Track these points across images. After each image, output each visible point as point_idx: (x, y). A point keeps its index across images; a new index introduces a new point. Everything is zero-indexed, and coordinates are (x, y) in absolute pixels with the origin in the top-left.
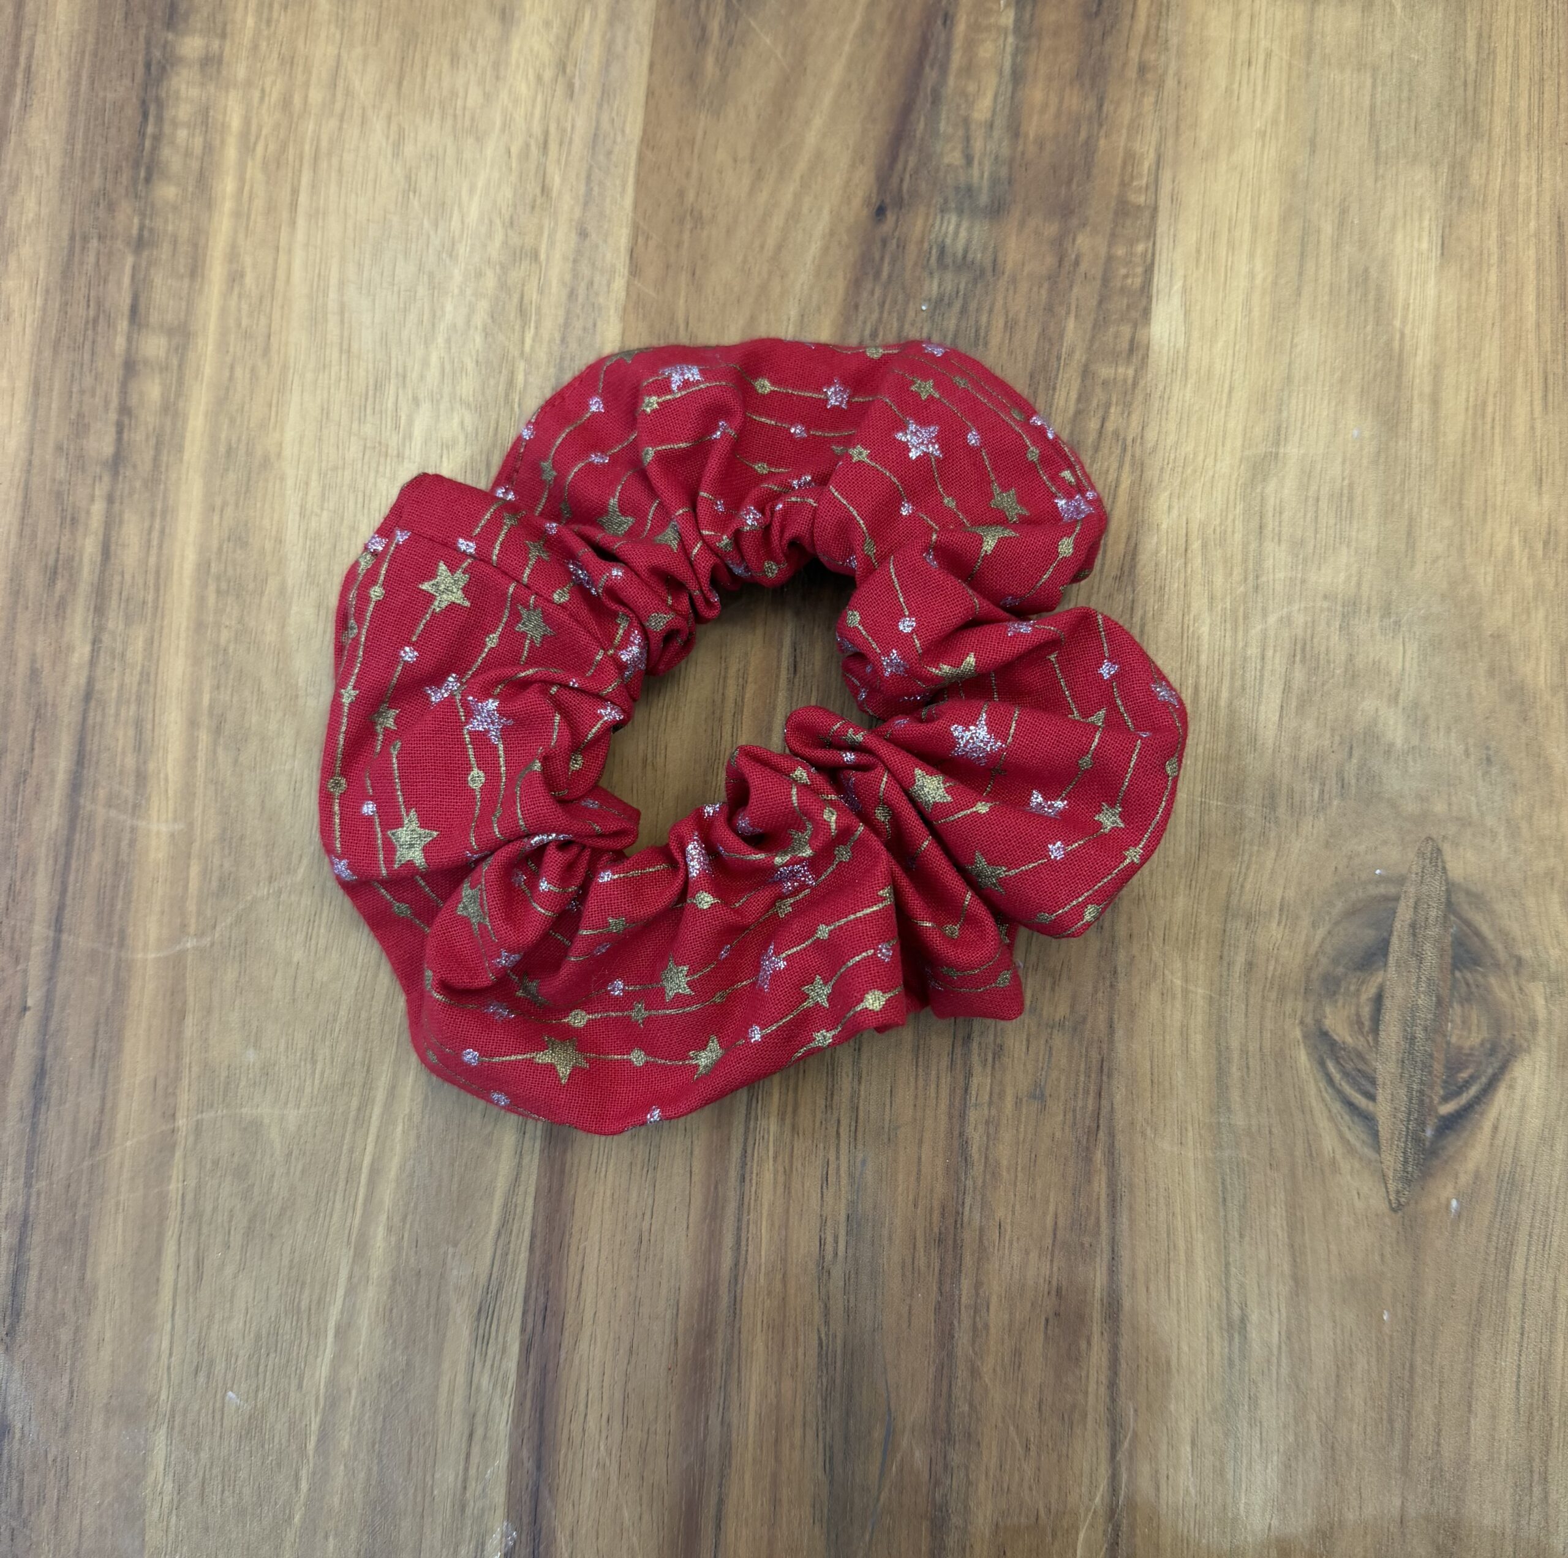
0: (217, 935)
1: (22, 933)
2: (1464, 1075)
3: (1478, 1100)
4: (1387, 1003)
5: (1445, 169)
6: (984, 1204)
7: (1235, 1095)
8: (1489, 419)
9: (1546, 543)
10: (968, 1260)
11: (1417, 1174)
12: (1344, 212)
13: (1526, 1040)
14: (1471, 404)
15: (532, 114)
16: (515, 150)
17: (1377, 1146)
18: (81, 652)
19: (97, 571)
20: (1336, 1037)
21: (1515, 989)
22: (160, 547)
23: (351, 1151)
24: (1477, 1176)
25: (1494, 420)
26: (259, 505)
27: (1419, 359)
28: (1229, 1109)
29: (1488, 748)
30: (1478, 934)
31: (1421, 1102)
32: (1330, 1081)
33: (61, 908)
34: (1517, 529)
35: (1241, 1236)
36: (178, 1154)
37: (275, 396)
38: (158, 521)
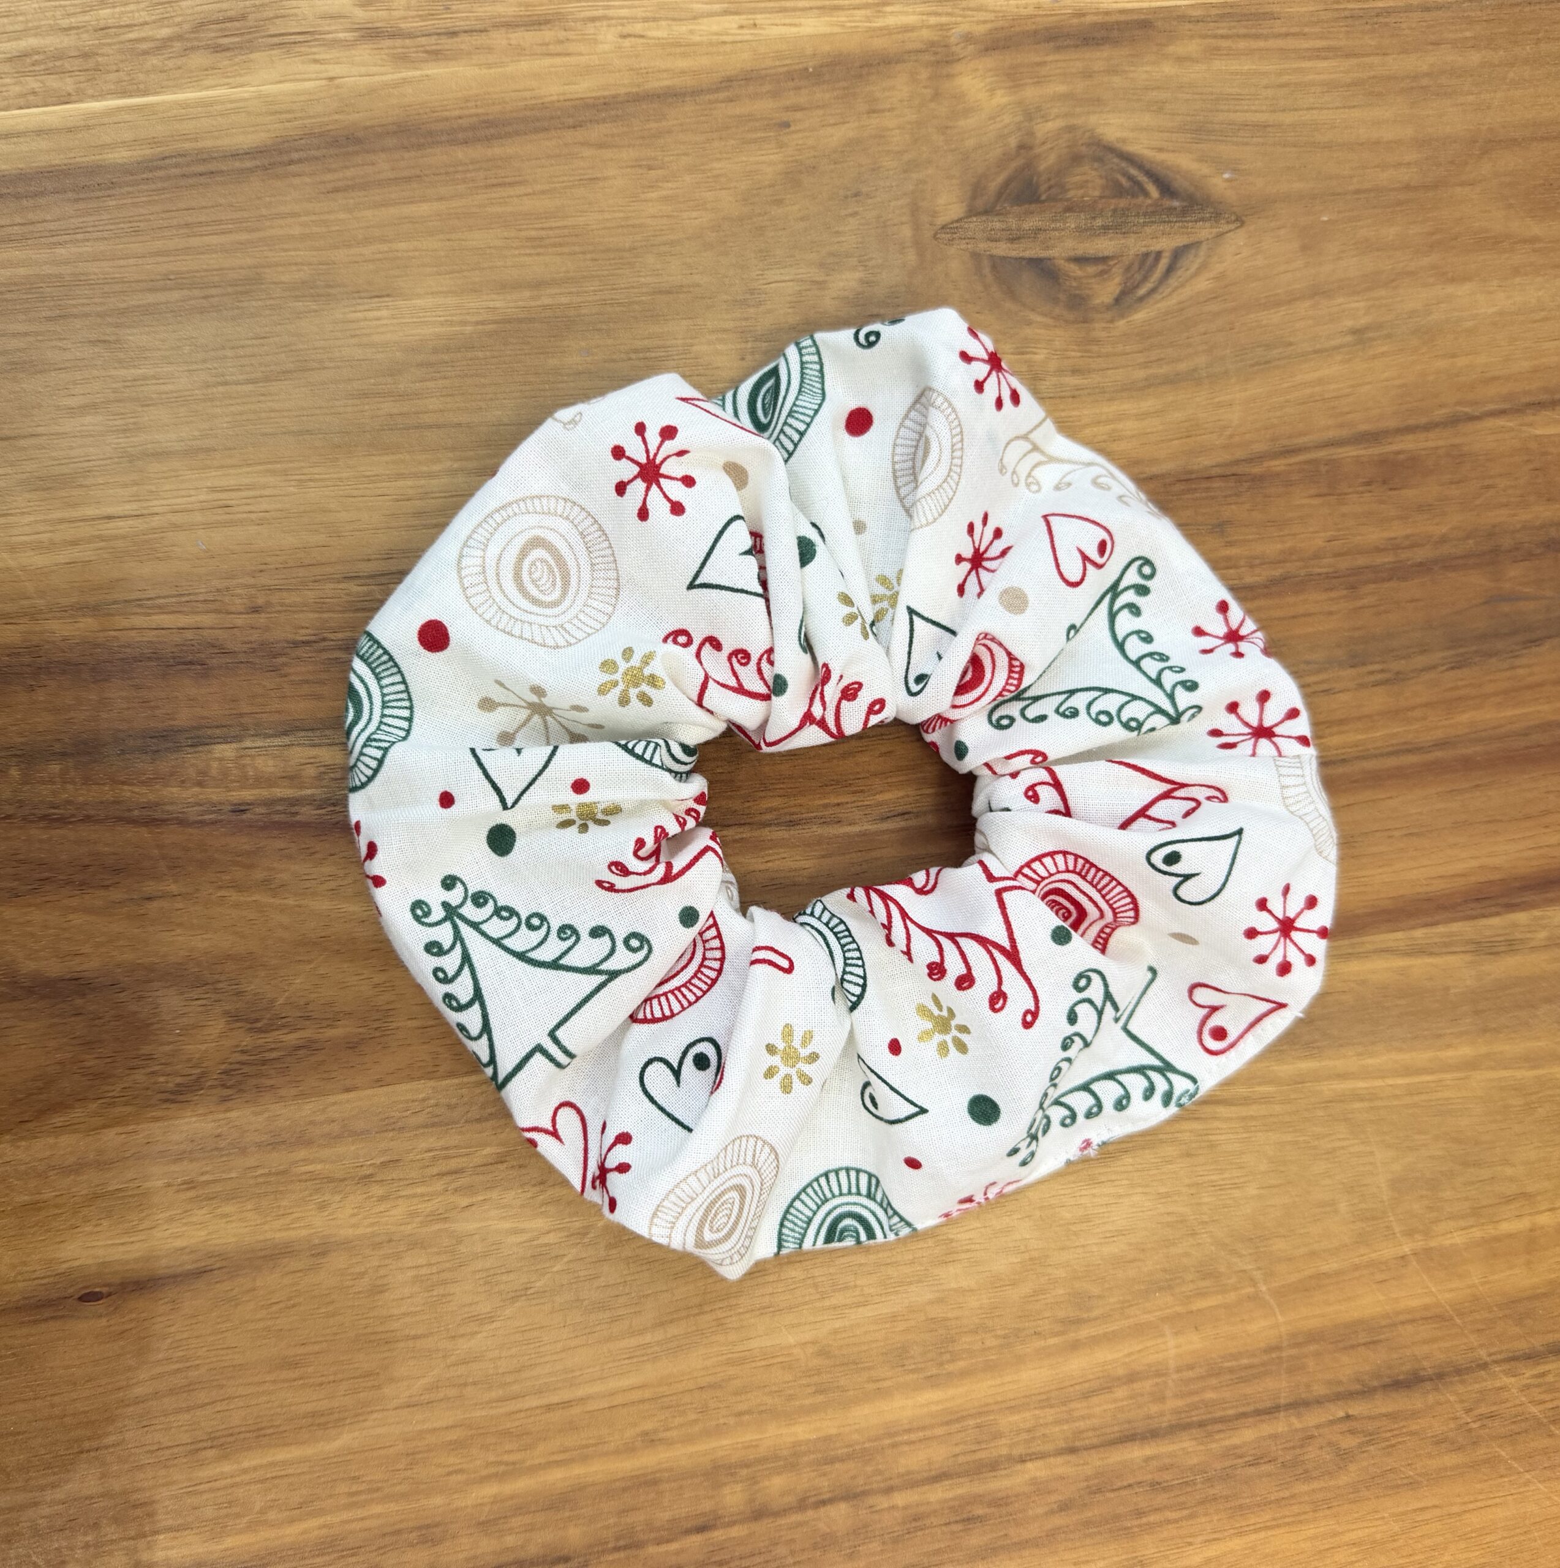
0: (1250, 1267)
1: (1287, 1442)
2: (1124, 181)
3: (1140, 167)
4: (1079, 252)
5: (299, 305)
6: (1317, 556)
7: (1182, 367)
8: (543, 233)
9: (650, 168)
10: (1361, 561)
11: (1210, 210)
12: (364, 395)
13: (1084, 132)
14: (533, 251)
15: (422, 1195)
16: (465, 1202)
17: (1196, 245)
18: (1035, 1470)
19: (957, 1481)
20: (1118, 291)
21: (1045, 147)
22: (923, 1428)
23: (1396, 1097)
24: (1201, 160)
25: (543, 229)
26: (865, 1348)
27: (498, 304)
28: (1195, 370)
29: (846, 197)
30: (1007, 184)
31: (1153, 213)
32: (1153, 291)
33: (1258, 1413)
34: (643, 196)
35: (1290, 344)
36: (1433, 1244)
37: (759, 1364)
38: (898, 1439)
